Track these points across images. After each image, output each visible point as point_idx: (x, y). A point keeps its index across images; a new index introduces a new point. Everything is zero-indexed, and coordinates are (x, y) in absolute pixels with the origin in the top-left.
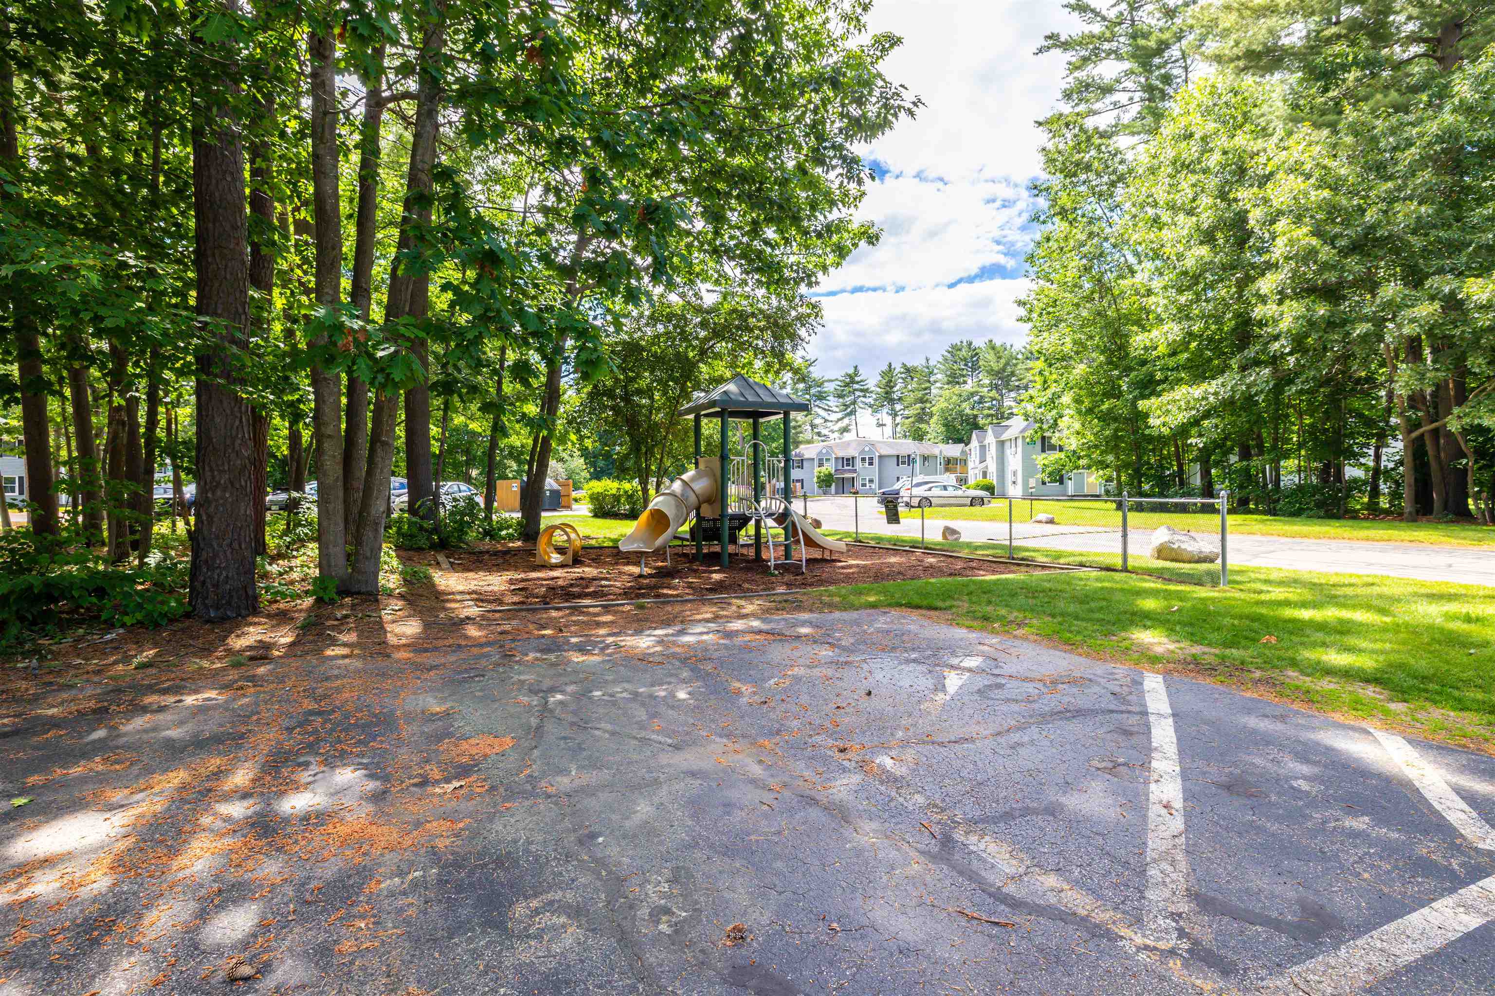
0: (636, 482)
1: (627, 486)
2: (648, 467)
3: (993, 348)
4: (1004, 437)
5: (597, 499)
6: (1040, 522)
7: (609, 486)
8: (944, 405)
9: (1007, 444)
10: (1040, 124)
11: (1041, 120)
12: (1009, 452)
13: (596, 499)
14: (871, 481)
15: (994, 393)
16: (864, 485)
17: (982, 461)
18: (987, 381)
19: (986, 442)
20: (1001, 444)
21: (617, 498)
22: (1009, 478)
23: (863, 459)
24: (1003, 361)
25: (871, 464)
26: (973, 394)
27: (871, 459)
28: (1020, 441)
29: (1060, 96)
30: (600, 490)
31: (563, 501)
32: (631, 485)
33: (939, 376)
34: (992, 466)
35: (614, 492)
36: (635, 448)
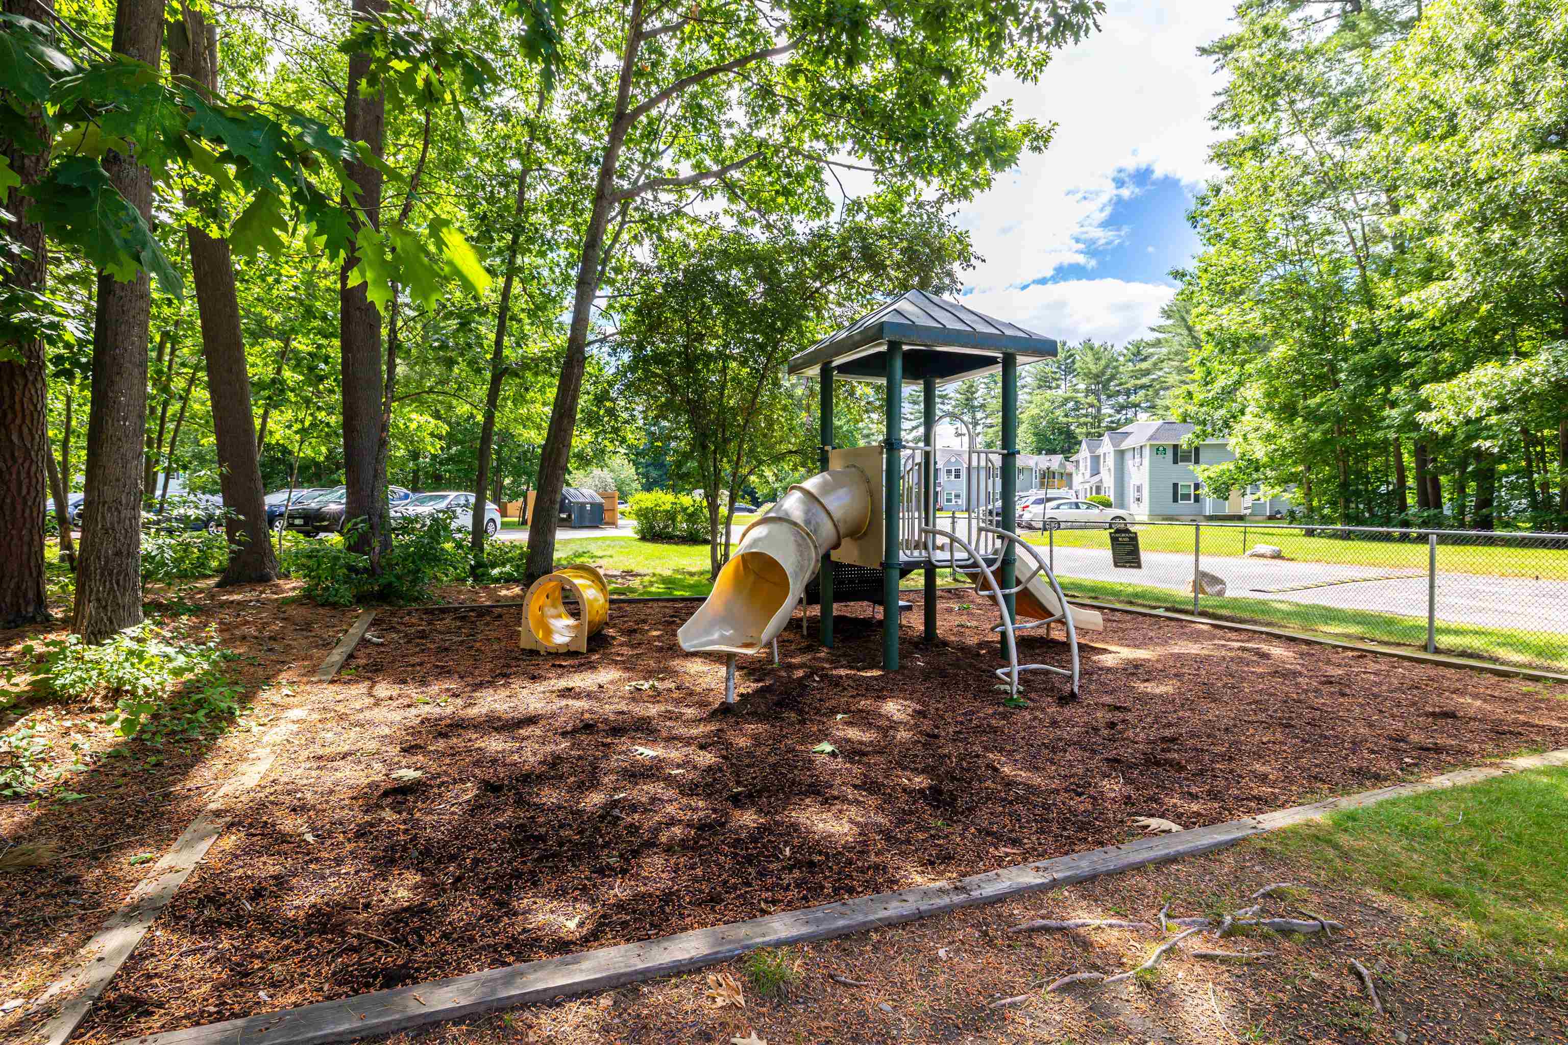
0: (698, 494)
1: (686, 500)
2: (717, 472)
3: (1092, 349)
4: (1123, 446)
5: (646, 518)
6: (1262, 556)
7: (663, 499)
8: (1036, 411)
9: (1129, 455)
10: (1203, 51)
11: (1206, 46)
12: (1130, 463)
13: (644, 514)
14: (957, 496)
15: (1091, 399)
16: (949, 500)
17: (1096, 472)
18: (1082, 386)
19: (1100, 451)
20: (1121, 454)
21: (671, 516)
22: (1131, 494)
23: (949, 471)
24: (1103, 362)
25: (957, 476)
26: (1066, 400)
27: (958, 471)
28: (1147, 452)
29: (1233, 14)
30: (649, 505)
31: (607, 516)
32: (694, 499)
33: (1029, 380)
34: (1108, 479)
35: (668, 507)
36: (701, 442)
